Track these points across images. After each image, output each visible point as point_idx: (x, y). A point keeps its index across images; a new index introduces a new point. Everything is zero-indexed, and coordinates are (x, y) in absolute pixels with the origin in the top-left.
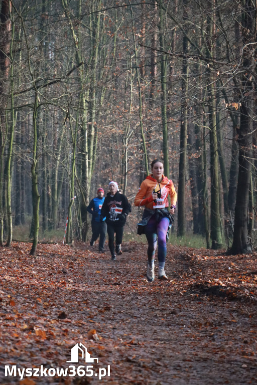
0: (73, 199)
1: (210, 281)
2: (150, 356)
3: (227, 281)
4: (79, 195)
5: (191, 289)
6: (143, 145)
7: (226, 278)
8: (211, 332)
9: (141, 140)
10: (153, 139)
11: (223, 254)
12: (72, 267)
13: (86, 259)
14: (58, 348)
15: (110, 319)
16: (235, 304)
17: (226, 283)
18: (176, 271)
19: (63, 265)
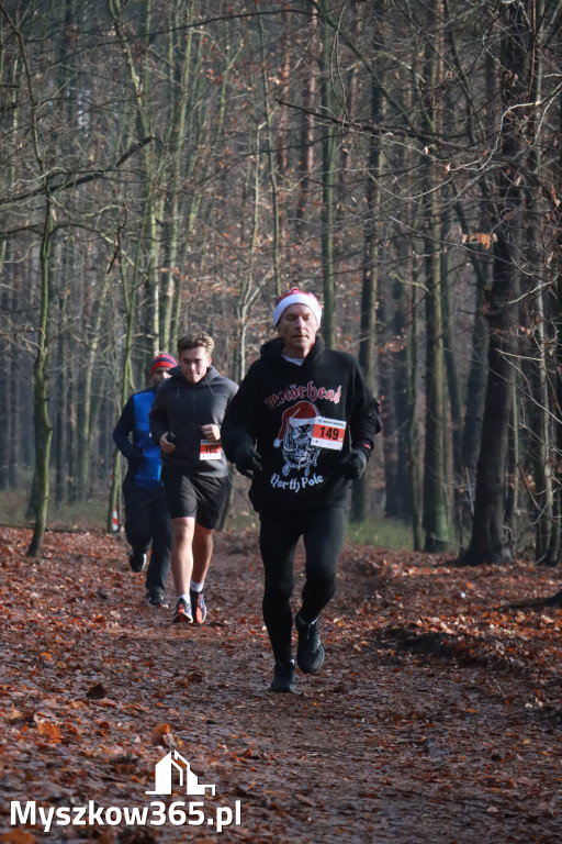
1: (419, 622)
2: (288, 785)
3: (456, 623)
5: (379, 639)
7: (456, 615)
8: (422, 733)
11: (449, 564)
12: (119, 586)
14: (87, 762)
15: (200, 702)
16: (475, 675)
17: (456, 627)
18: (347, 599)
19: (99, 580)
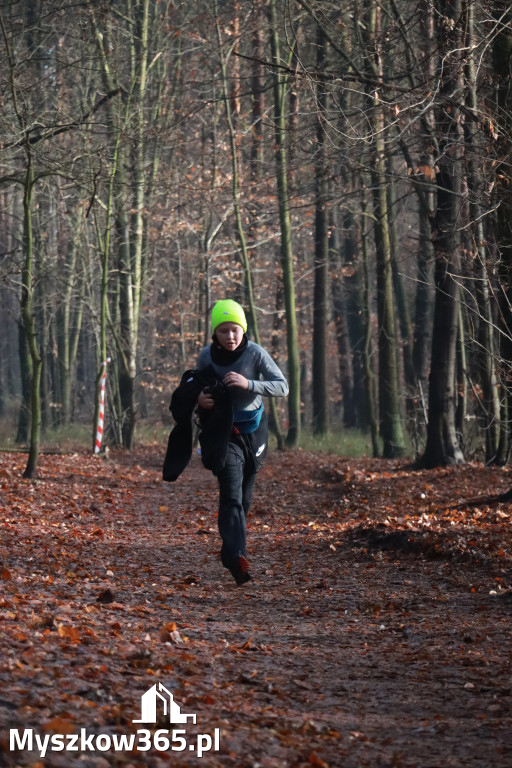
0: (105, 364)
1: (387, 522)
2: (285, 672)
3: (420, 522)
4: (115, 357)
5: (351, 539)
6: (242, 251)
7: (420, 514)
8: (399, 621)
9: (237, 243)
10: (261, 240)
11: (407, 468)
12: (109, 501)
13: (135, 483)
14: (106, 659)
15: (199, 602)
16: (441, 567)
17: (420, 525)
18: (317, 504)
19: (91, 496)
